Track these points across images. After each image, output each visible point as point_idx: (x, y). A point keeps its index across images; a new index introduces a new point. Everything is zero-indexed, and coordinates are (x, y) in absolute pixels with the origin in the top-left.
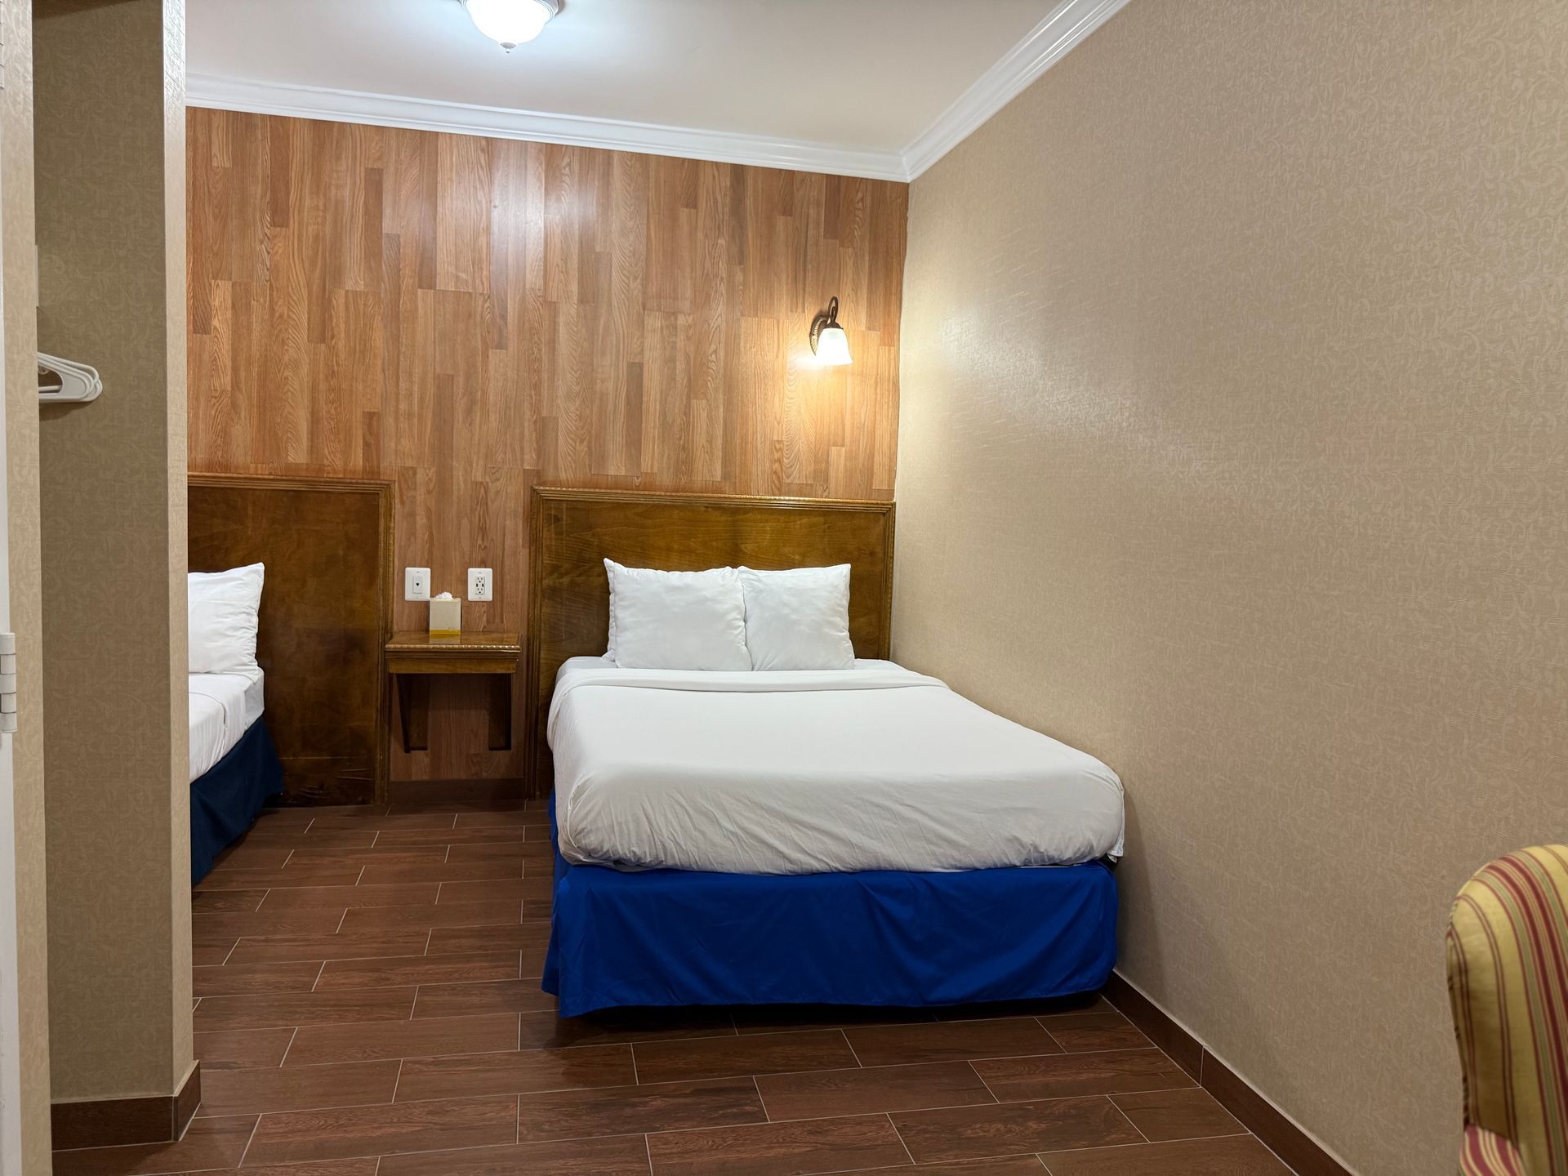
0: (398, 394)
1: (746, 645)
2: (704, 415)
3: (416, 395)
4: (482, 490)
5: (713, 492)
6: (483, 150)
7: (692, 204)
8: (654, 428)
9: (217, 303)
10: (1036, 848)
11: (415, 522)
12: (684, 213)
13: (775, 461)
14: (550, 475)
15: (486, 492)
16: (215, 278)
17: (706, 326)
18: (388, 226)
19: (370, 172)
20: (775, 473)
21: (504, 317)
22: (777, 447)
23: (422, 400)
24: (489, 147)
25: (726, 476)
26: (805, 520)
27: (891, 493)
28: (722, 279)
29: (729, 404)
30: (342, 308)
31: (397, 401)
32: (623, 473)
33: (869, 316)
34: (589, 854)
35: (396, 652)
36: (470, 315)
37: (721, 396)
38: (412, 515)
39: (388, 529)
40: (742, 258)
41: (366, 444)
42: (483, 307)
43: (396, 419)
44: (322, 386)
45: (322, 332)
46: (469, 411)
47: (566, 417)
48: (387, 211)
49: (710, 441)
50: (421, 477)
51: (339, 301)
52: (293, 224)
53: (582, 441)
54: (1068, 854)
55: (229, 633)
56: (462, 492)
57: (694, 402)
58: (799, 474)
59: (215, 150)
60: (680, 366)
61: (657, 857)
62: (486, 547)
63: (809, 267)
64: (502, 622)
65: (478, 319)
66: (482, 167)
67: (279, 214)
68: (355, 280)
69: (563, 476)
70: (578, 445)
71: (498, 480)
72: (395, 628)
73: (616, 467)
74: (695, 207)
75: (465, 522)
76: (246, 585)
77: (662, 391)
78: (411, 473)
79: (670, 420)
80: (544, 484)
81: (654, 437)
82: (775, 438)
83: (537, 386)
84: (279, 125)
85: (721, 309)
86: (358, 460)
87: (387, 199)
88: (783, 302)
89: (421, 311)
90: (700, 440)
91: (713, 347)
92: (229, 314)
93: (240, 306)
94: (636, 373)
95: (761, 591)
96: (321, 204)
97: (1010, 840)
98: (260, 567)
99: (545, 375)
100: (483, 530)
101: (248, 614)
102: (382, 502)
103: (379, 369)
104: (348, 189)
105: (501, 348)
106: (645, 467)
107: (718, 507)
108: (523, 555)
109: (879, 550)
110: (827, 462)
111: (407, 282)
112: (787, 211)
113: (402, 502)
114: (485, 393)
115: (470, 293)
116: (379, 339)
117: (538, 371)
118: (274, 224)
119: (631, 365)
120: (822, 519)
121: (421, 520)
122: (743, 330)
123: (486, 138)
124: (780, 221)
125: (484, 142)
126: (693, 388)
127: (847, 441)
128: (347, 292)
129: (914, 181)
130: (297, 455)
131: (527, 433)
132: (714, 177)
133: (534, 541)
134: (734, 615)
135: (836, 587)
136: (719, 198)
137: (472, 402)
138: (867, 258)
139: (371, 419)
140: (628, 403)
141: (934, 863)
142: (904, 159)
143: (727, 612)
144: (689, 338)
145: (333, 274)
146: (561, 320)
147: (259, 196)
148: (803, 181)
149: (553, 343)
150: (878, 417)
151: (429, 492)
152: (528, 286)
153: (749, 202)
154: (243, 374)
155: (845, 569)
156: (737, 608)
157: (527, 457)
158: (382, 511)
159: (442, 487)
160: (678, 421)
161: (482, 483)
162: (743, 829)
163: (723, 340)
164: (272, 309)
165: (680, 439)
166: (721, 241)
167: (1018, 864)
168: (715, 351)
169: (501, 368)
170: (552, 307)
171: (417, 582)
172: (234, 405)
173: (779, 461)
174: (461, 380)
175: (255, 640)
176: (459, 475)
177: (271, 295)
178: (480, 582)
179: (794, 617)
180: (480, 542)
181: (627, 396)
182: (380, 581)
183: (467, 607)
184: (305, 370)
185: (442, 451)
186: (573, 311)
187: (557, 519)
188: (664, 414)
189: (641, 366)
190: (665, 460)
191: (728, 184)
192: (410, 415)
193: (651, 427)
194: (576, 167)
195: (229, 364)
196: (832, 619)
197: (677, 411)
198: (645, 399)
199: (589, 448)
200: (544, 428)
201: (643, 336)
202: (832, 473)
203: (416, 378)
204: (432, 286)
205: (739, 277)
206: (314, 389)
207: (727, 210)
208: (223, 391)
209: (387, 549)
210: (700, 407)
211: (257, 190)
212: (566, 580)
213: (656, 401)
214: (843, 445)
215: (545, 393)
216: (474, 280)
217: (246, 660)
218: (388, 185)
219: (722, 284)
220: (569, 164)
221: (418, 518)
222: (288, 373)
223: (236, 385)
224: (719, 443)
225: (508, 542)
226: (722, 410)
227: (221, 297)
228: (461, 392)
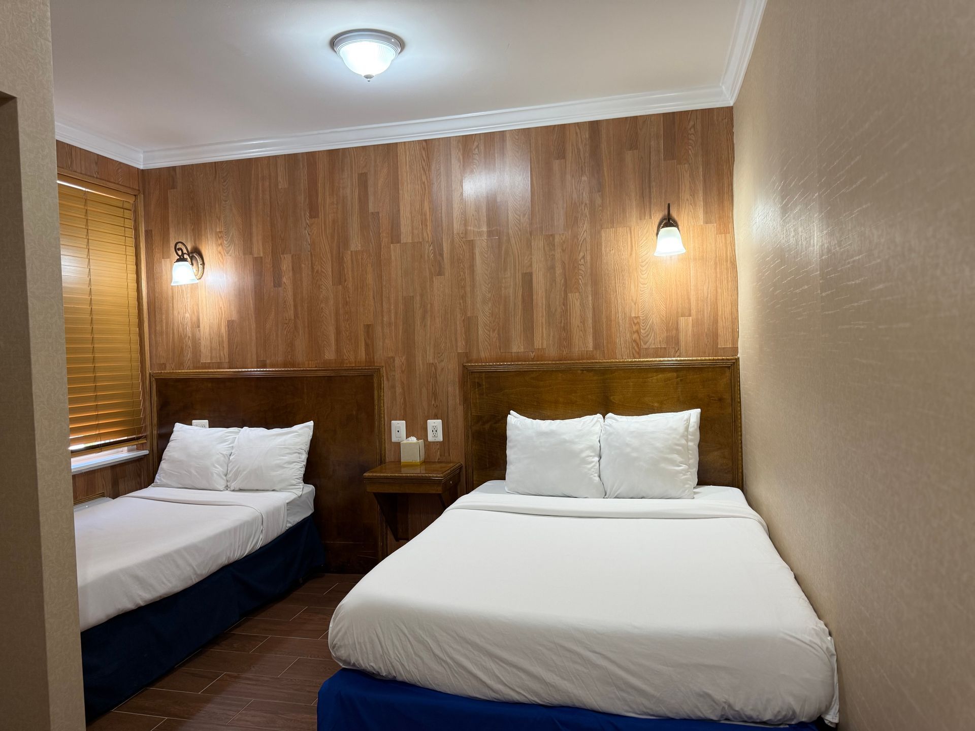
0: (382, 311)
1: (599, 476)
2: (578, 303)
3: (393, 311)
4: (433, 368)
5: (587, 359)
6: (424, 149)
7: (562, 155)
8: (542, 316)
9: (285, 268)
11: (395, 392)
12: (556, 164)
13: (634, 332)
14: (474, 356)
15: (435, 369)
16: (283, 254)
17: (576, 240)
18: (371, 208)
19: (360, 175)
20: (635, 341)
21: (441, 255)
22: (635, 322)
23: (396, 313)
24: (427, 146)
25: (597, 346)
26: (660, 376)
27: (735, 350)
28: (586, 204)
29: (596, 294)
30: (350, 262)
31: (382, 316)
32: (522, 350)
33: (706, 212)
35: (370, 479)
36: (421, 256)
37: (589, 289)
38: (393, 387)
39: (379, 396)
40: (600, 188)
41: (367, 345)
42: (428, 250)
43: (383, 328)
44: (341, 311)
45: (340, 279)
46: (424, 318)
47: (483, 315)
48: (371, 199)
49: (583, 322)
50: (397, 362)
51: (348, 258)
52: (321, 215)
53: (494, 331)
55: (285, 466)
56: (421, 370)
57: (569, 295)
58: (654, 341)
59: (280, 179)
60: (559, 271)
62: (437, 406)
63: (653, 184)
64: (450, 455)
65: (426, 256)
66: (424, 160)
67: (314, 211)
68: (356, 244)
69: (483, 355)
70: (491, 333)
71: (442, 361)
72: (387, 460)
73: (517, 347)
74: (564, 158)
75: (424, 390)
76: (299, 435)
77: (546, 290)
78: (392, 360)
79: (553, 310)
80: (470, 361)
81: (542, 323)
82: (633, 315)
83: (463, 297)
84: (311, 157)
85: (586, 226)
86: (362, 354)
87: (371, 190)
88: (634, 214)
89: (393, 258)
90: (575, 321)
91: (582, 254)
92: (291, 274)
93: (296, 269)
94: (528, 280)
95: (610, 434)
96: (335, 200)
98: (311, 424)
99: (468, 289)
100: (435, 394)
101: (299, 453)
102: (375, 380)
103: (371, 298)
104: (349, 188)
105: (441, 275)
106: (538, 344)
107: (590, 370)
108: (460, 410)
109: (727, 396)
110: (677, 329)
111: (385, 240)
112: (634, 146)
113: (388, 379)
114: (432, 305)
115: (421, 243)
116: (370, 279)
117: (464, 287)
118: (311, 217)
119: (524, 275)
120: (675, 374)
121: (399, 390)
122: (603, 239)
123: (425, 140)
124: (629, 156)
125: (424, 143)
126: (568, 287)
127: (693, 312)
128: (352, 252)
129: (734, 104)
130: (330, 355)
131: (459, 328)
132: (577, 133)
133: (465, 400)
134: (588, 453)
135: (675, 429)
136: (581, 148)
137: (425, 312)
138: (701, 169)
139: (369, 328)
140: (523, 301)
142: (723, 87)
143: (582, 451)
144: (563, 251)
145: (343, 241)
146: (477, 251)
147: (302, 202)
148: (644, 122)
149: (472, 267)
150: (719, 290)
151: (403, 372)
152: (455, 232)
153: (604, 145)
154: (299, 308)
155: (694, 415)
156: (591, 447)
157: (459, 344)
158: (375, 385)
159: (410, 368)
160: (559, 310)
161: (433, 363)
162: (452, 658)
163: (589, 248)
164: (313, 268)
165: (561, 322)
166: (584, 178)
168: (583, 257)
169: (440, 288)
170: (471, 244)
171: (399, 427)
172: (296, 327)
173: (637, 332)
174: (418, 298)
175: (304, 469)
176: (419, 359)
177: (312, 260)
178: (435, 428)
179: (634, 455)
180: (433, 402)
181: (522, 295)
182: (376, 430)
183: (428, 445)
184: (331, 302)
185: (409, 345)
186: (484, 244)
187: (479, 385)
188: (549, 306)
189: (531, 274)
190: (551, 338)
191: (587, 136)
192: (390, 324)
193: (540, 316)
194: (482, 147)
195: (292, 303)
196: (670, 456)
197: (557, 303)
198: (535, 297)
199: (499, 334)
200: (469, 324)
201: (531, 254)
202: (682, 337)
203: (392, 301)
204: (399, 242)
205: (598, 201)
206: (337, 313)
207: (587, 155)
208: (290, 320)
209: (379, 407)
210: (574, 299)
211: (302, 198)
212: (487, 426)
213: (542, 298)
214: (690, 315)
215: (469, 301)
216: (423, 234)
217: (294, 482)
218: (371, 182)
219: (586, 209)
220: (477, 146)
221: (397, 389)
222: (323, 305)
223: (296, 315)
224: (590, 321)
225: (450, 402)
226: (590, 298)
227: (286, 264)
228: (418, 305)
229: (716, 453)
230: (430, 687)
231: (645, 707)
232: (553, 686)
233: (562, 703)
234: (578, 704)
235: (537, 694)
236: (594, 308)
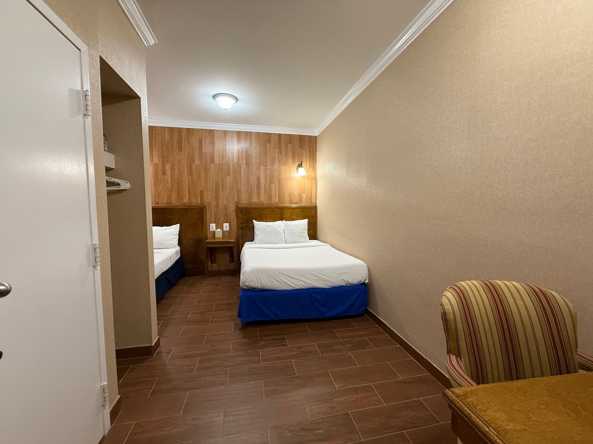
0: (207, 186)
1: (285, 238)
2: (274, 187)
4: (226, 206)
5: (276, 204)
6: (224, 133)
7: (270, 142)
9: (167, 168)
10: (348, 281)
12: (268, 144)
14: (240, 202)
16: (167, 163)
17: (274, 168)
18: (203, 150)
19: (199, 138)
20: (290, 200)
21: (230, 169)
22: (290, 194)
23: (212, 187)
24: (225, 132)
25: (279, 201)
26: (297, 210)
27: (316, 203)
29: (279, 185)
31: (207, 188)
32: (256, 201)
33: (310, 164)
34: (247, 287)
35: (208, 242)
36: (222, 168)
37: (277, 183)
38: (211, 212)
39: (206, 215)
40: (281, 153)
41: (201, 197)
42: (225, 166)
43: (207, 192)
44: (191, 185)
45: (190, 173)
46: (223, 189)
47: (243, 189)
48: (203, 147)
49: (275, 193)
50: (212, 204)
51: (194, 167)
52: (183, 150)
54: (356, 283)
55: (172, 239)
56: (221, 207)
57: (271, 185)
58: (296, 200)
59: (166, 135)
60: (268, 177)
61: (262, 287)
62: (227, 219)
63: (296, 155)
64: (231, 235)
65: (224, 169)
66: (224, 137)
67: (180, 148)
68: (197, 162)
69: (243, 202)
70: (246, 195)
71: (229, 204)
72: (208, 237)
73: (255, 200)
74: (270, 143)
75: (222, 213)
76: (175, 229)
77: (264, 183)
78: (210, 203)
79: (266, 189)
80: (238, 204)
81: (263, 193)
82: (290, 192)
83: (237, 183)
84: (179, 130)
85: (277, 164)
86: (199, 201)
87: (203, 144)
88: (290, 162)
89: (211, 168)
90: (273, 193)
92: (170, 170)
93: (172, 169)
94: (259, 179)
95: (287, 226)
96: (189, 146)
97: (342, 280)
98: (179, 225)
99: (239, 181)
100: (226, 215)
101: (176, 235)
102: (204, 210)
103: (203, 181)
104: (195, 142)
105: (229, 175)
106: (261, 199)
107: (278, 208)
108: (235, 220)
109: (314, 216)
110: (302, 197)
111: (208, 162)
112: (291, 143)
113: (209, 210)
114: (226, 185)
115: (222, 164)
116: (203, 175)
117: (237, 180)
118: (179, 151)
119: (257, 177)
120: (301, 209)
121: (213, 213)
122: (282, 169)
123: (224, 130)
124: (289, 145)
125: (224, 131)
126: (271, 183)
127: (306, 192)
128: (195, 165)
129: (318, 135)
130: (186, 200)
131: (235, 193)
132: (274, 136)
133: (237, 217)
134: (282, 231)
135: (304, 224)
136: (275, 141)
137: (223, 187)
138: (308, 152)
139: (202, 192)
141: (326, 286)
142: (315, 131)
143: (280, 231)
144: (270, 171)
145: (192, 161)
146: (242, 169)
148: (294, 136)
149: (240, 173)
150: (312, 186)
151: (214, 207)
152: (234, 162)
153: (282, 141)
154: (173, 183)
155: (307, 220)
156: (282, 230)
157: (235, 198)
158: (204, 212)
159: (217, 206)
160: (268, 189)
162: (282, 280)
163: (277, 171)
164: (179, 169)
165: (269, 193)
166: (276, 150)
167: (344, 285)
168: (276, 174)
169: (229, 180)
170: (240, 166)
171: (213, 227)
172: (172, 190)
173: (291, 197)
174: (220, 182)
175: (178, 241)
176: (221, 203)
177: (179, 166)
178: (226, 226)
179: (295, 231)
180: (226, 217)
181: (257, 184)
182: (205, 227)
183: (224, 232)
184: (187, 182)
185: (217, 198)
186: (244, 167)
187: (242, 212)
189: (259, 177)
190: (266, 198)
191: (277, 138)
192: (210, 191)
193: (262, 191)
194: (244, 136)
195: (170, 181)
196: (304, 231)
197: (268, 187)
198: (261, 185)
199: (249, 196)
200: (239, 192)
201: (260, 171)
202: (303, 198)
203: (211, 183)
204: (214, 163)
205: (280, 157)
206: (189, 186)
207: (277, 143)
208: (169, 187)
209: (206, 220)
210: (273, 186)
211: (175, 144)
212: (245, 225)
213: (263, 185)
214: (305, 193)
215: (239, 185)
216: (223, 161)
217: (176, 245)
218: (203, 141)
219: (277, 159)
220: (243, 135)
221: (212, 213)
222: (183, 183)
223: (172, 186)
224: (277, 194)
225: (232, 217)
226: (278, 186)
227: (168, 167)
228: (221, 185)
229: (311, 231)
230: (274, 289)
231: (330, 285)
232: (308, 283)
233: (310, 288)
234: (314, 287)
235: (304, 286)
236: (278, 189)
